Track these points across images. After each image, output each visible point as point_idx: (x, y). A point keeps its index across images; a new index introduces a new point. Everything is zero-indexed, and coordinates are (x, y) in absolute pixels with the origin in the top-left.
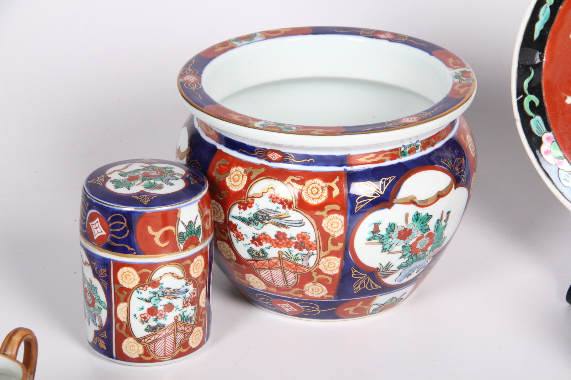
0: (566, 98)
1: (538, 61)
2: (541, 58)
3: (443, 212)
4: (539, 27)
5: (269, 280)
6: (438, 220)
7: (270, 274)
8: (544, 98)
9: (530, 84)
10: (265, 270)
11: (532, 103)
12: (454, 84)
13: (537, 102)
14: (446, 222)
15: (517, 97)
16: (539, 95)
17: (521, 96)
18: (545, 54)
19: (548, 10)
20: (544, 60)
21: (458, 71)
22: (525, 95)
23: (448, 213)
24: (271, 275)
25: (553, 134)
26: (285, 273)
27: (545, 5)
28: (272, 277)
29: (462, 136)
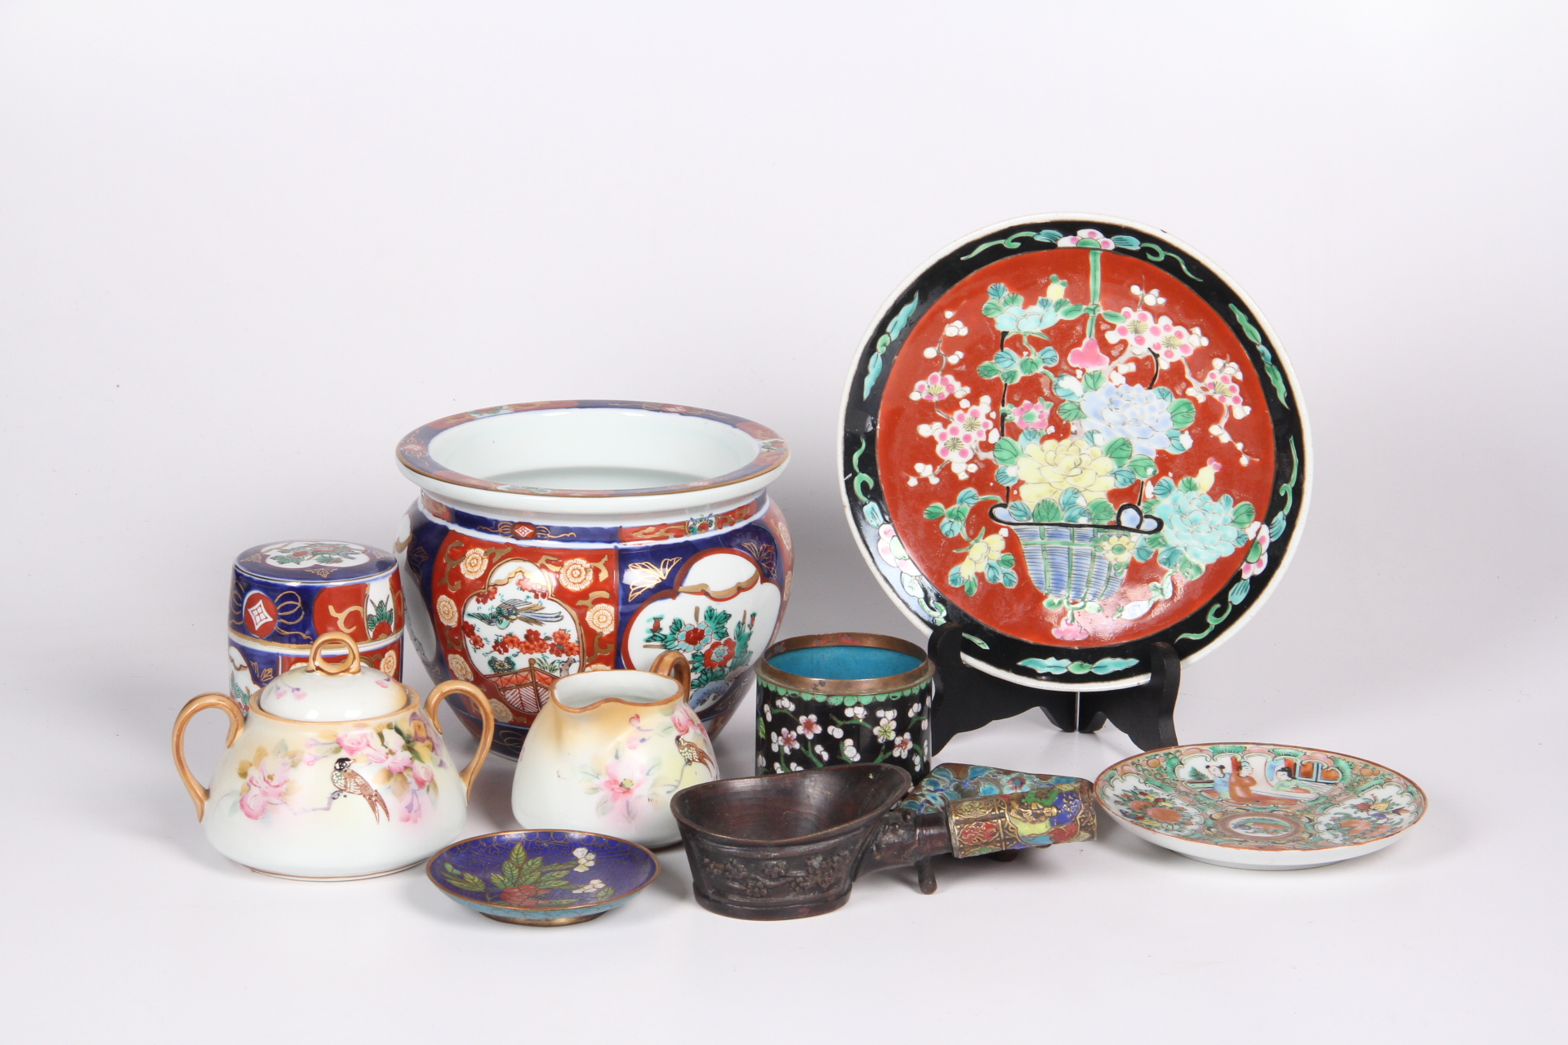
0: (908, 479)
1: (870, 429)
2: (874, 426)
3: (745, 612)
4: (869, 382)
5: (517, 704)
6: (739, 623)
7: (518, 695)
8: (880, 479)
9: (861, 459)
10: (511, 690)
11: (864, 485)
12: (761, 453)
13: (871, 483)
14: (751, 629)
15: (845, 475)
16: (874, 475)
17: (850, 475)
18: (879, 420)
19: (880, 360)
20: (878, 427)
21: (767, 441)
22: (855, 474)
23: (753, 616)
24: (520, 697)
25: (893, 526)
26: (538, 691)
27: (876, 354)
28: (521, 700)
29: (772, 521)
